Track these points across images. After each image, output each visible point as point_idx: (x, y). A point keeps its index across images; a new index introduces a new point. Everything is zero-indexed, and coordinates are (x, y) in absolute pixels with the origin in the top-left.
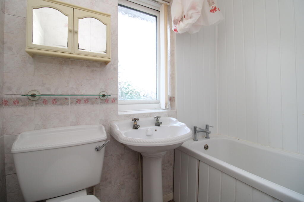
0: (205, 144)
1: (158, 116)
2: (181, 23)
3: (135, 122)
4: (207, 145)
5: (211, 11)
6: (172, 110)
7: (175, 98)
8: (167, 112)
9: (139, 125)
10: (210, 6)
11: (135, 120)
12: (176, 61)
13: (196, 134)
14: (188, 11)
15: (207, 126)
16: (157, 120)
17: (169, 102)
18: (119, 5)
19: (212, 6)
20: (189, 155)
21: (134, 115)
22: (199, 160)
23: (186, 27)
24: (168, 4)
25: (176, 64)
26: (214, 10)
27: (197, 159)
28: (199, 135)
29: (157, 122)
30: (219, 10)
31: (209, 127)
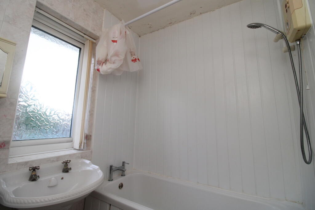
0: (120, 183)
1: (68, 161)
2: (104, 65)
3: (33, 172)
4: (122, 183)
5: (132, 60)
6: (87, 150)
7: (92, 137)
8: (80, 153)
9: (39, 177)
10: (132, 56)
11: (34, 169)
12: (96, 98)
13: (111, 173)
14: (112, 57)
15: (124, 163)
16: (65, 165)
17: (84, 141)
18: (33, 26)
19: (134, 57)
20: (101, 200)
21: (33, 161)
22: (110, 205)
23: (109, 71)
24: (95, 41)
25: (96, 101)
26: (134, 60)
27: (109, 204)
28: (115, 174)
29: (65, 167)
30: (139, 61)
31: (126, 164)
